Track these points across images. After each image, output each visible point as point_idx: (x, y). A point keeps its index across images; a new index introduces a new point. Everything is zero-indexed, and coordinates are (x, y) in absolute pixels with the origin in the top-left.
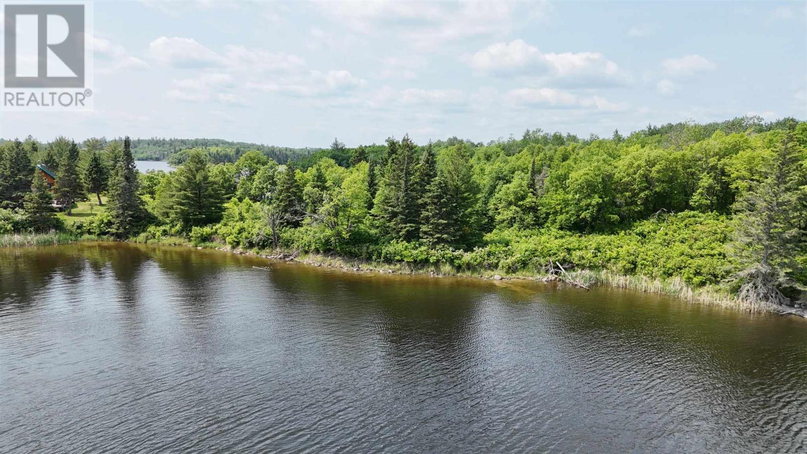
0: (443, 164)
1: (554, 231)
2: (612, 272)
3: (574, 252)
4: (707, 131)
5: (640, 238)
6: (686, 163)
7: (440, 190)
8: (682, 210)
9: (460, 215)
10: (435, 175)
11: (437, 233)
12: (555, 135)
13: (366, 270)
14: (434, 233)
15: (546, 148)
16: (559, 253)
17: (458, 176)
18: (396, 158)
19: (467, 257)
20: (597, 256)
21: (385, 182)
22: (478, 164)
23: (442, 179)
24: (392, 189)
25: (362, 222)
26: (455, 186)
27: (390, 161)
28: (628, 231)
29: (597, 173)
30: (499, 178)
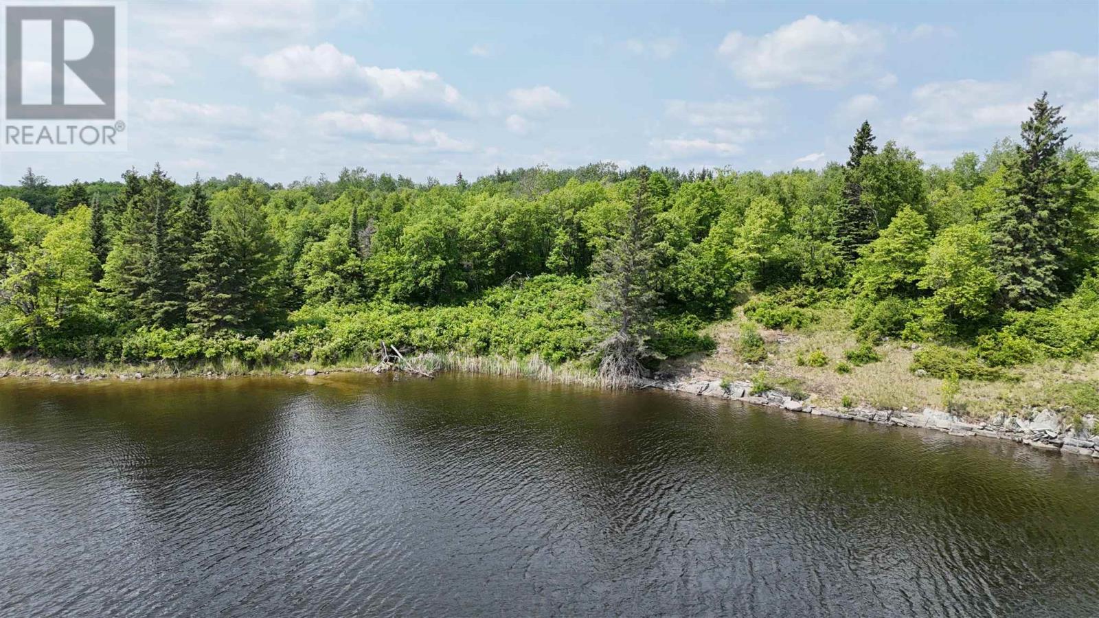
0: (221, 211)
1: (387, 304)
2: (461, 353)
3: (413, 331)
4: (560, 179)
5: (492, 309)
6: (541, 216)
7: (216, 249)
8: (539, 274)
9: (251, 286)
10: (208, 227)
11: (216, 313)
12: (383, 177)
13: (94, 376)
14: (210, 313)
15: (373, 194)
16: (395, 333)
17: (245, 229)
18: (140, 200)
19: (265, 346)
20: (442, 334)
21: (122, 237)
22: (276, 214)
23: (220, 232)
24: (136, 248)
25: (84, 302)
26: (240, 244)
27: (130, 205)
28: (478, 301)
29: (438, 227)
30: (307, 234)
